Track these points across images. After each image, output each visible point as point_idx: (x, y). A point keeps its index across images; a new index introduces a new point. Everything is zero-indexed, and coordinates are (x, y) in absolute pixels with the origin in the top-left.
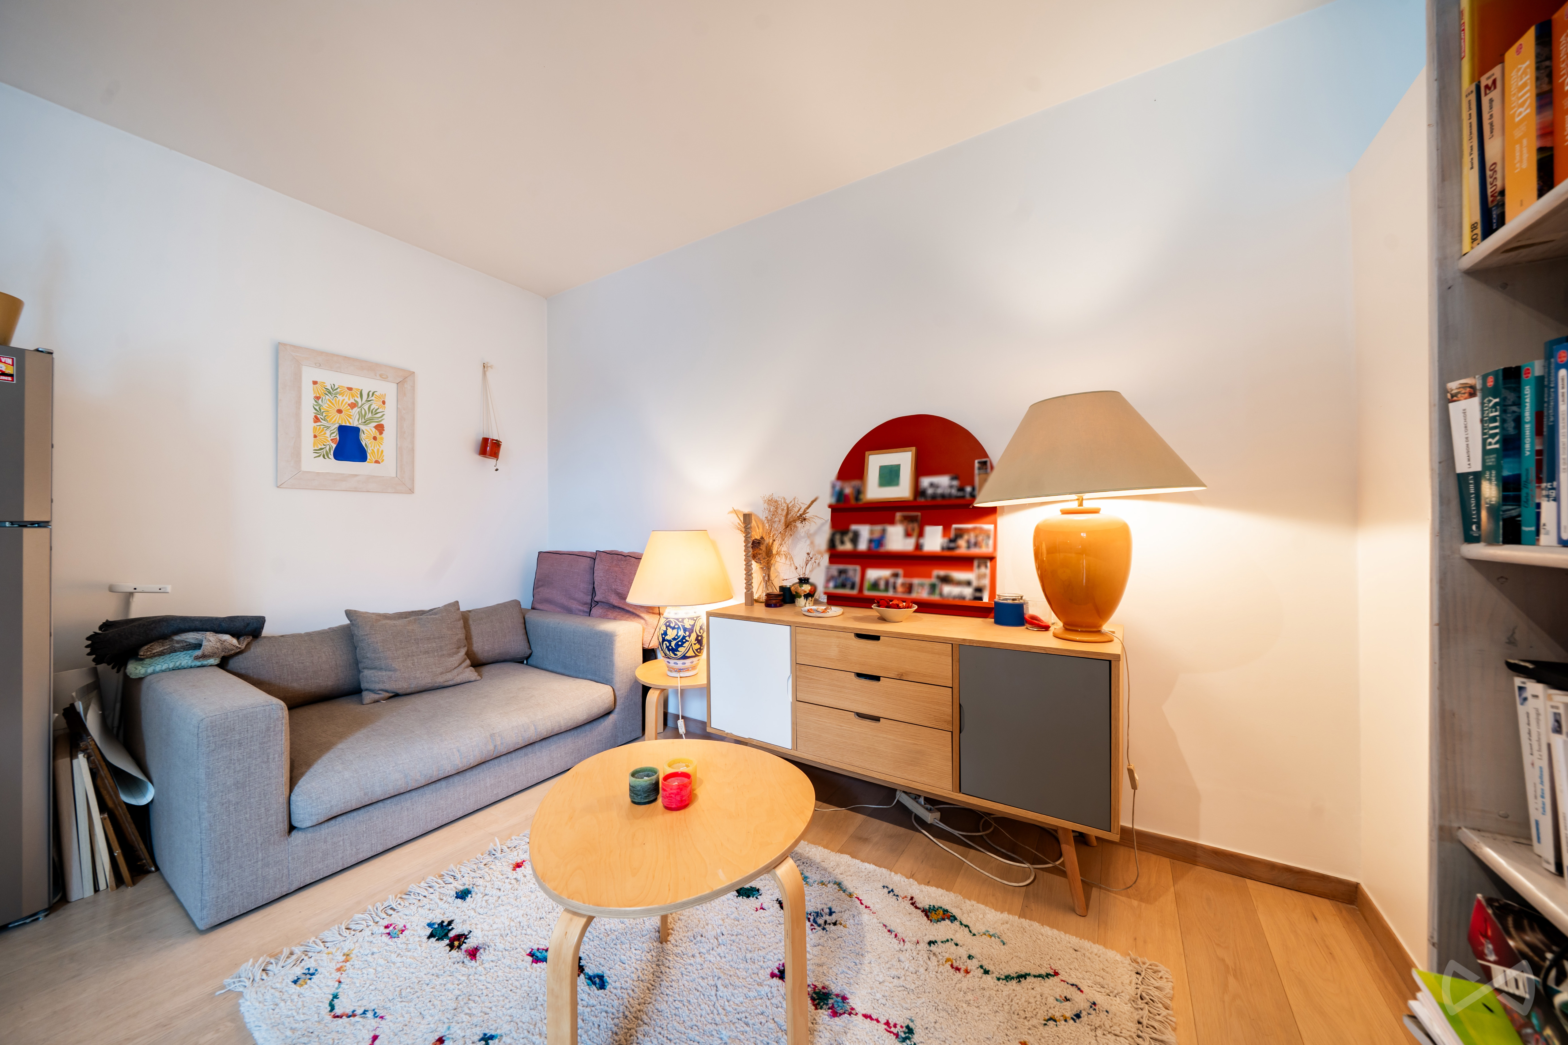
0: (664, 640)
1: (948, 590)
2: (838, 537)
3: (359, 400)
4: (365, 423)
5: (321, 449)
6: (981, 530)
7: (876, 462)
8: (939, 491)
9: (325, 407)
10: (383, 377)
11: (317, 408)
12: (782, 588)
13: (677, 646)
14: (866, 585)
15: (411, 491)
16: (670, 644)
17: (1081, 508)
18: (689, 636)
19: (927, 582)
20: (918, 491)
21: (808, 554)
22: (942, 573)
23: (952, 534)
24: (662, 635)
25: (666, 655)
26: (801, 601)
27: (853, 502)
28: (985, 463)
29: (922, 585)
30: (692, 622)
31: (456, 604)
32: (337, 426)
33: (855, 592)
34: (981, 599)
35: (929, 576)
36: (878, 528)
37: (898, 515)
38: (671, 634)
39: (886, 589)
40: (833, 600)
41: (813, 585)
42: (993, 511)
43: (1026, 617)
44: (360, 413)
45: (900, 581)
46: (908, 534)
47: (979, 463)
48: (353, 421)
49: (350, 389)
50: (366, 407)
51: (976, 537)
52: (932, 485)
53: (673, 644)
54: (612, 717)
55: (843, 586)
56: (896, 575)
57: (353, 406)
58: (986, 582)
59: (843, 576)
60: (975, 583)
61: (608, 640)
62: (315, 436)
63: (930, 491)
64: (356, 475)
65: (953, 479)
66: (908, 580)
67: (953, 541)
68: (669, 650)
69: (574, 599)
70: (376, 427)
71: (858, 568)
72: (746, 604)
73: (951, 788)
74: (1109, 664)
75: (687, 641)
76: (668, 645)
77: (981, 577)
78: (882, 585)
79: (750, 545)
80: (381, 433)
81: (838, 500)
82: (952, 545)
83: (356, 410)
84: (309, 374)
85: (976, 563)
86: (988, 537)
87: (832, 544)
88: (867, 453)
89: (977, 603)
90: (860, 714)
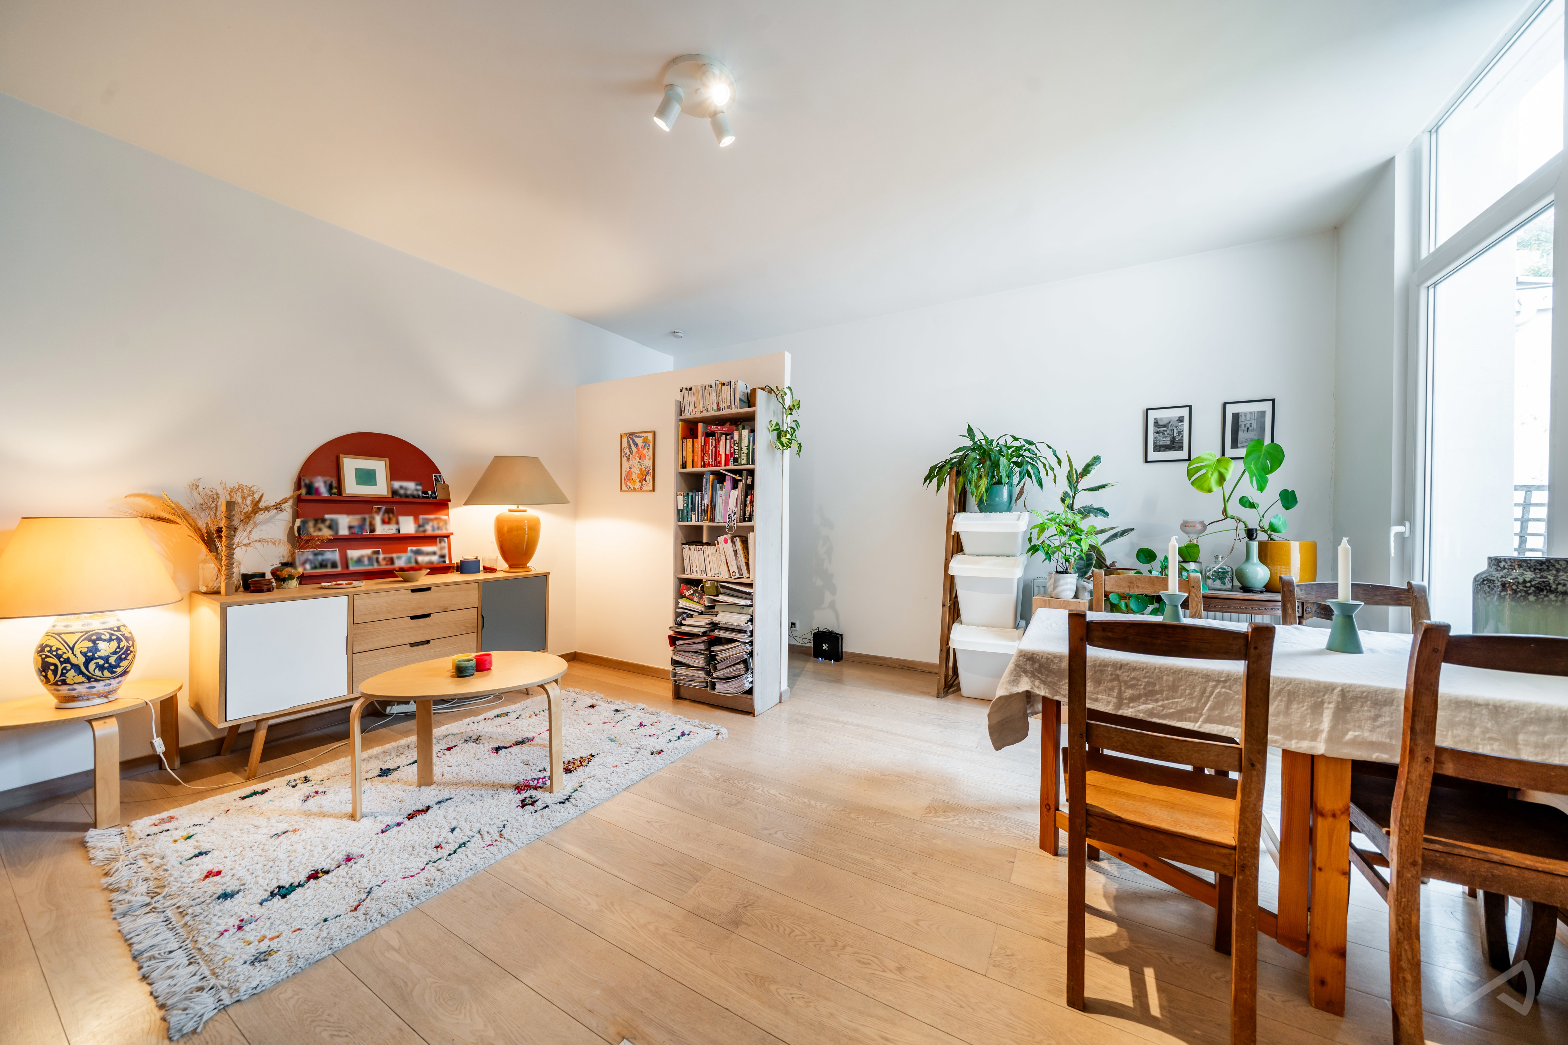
1: (421, 559)
6: (440, 519)
7: (351, 462)
8: (409, 492)
14: (349, 563)
17: (518, 509)
19: (405, 555)
20: (393, 491)
22: (416, 548)
23: (421, 522)
27: (327, 496)
28: (440, 477)
29: (400, 558)
33: (340, 569)
34: (445, 562)
35: (406, 551)
36: (359, 517)
39: (371, 564)
40: (308, 579)
45: (382, 556)
47: (435, 475)
51: (438, 523)
52: (401, 487)
55: (324, 566)
56: (378, 553)
58: (446, 551)
59: (319, 558)
60: (439, 553)
63: (402, 492)
65: (418, 484)
66: (388, 555)
67: (422, 526)
71: (336, 550)
77: (442, 549)
78: (366, 561)
81: (308, 493)
82: (421, 529)
85: (438, 541)
86: (445, 523)
89: (443, 565)
90: (413, 645)
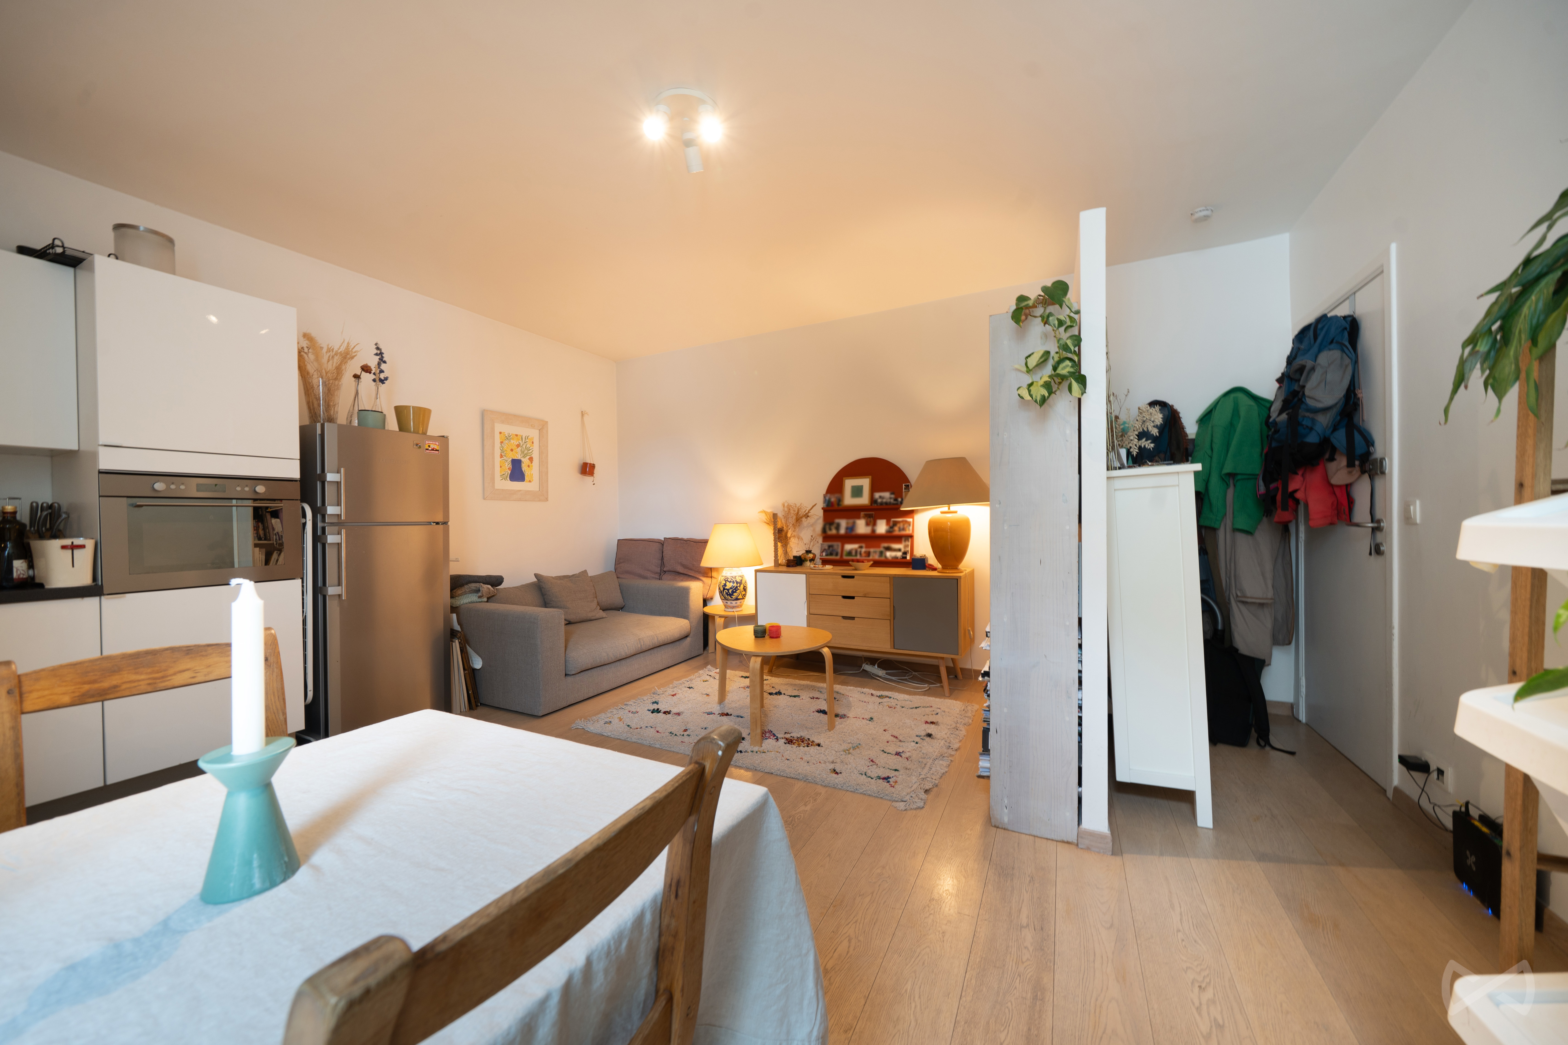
0: (724, 589)
1: (889, 554)
2: (827, 527)
3: (521, 442)
4: (524, 457)
5: (504, 474)
6: (906, 522)
7: (849, 483)
8: (884, 500)
9: (505, 448)
10: (533, 427)
11: (501, 449)
12: (795, 557)
13: (733, 592)
14: (845, 553)
15: (547, 500)
16: (728, 592)
17: (949, 511)
18: (740, 586)
19: (878, 550)
20: (873, 501)
21: (812, 536)
22: (886, 545)
23: (891, 524)
24: (723, 586)
25: (725, 598)
26: (808, 563)
27: (836, 507)
28: (908, 485)
29: (875, 552)
30: (741, 579)
31: (585, 571)
32: (511, 459)
33: (838, 557)
34: (906, 558)
35: (879, 547)
36: (851, 521)
37: (862, 514)
38: (729, 585)
39: (856, 555)
40: (825, 562)
41: (814, 554)
42: (912, 512)
43: (927, 565)
44: (521, 450)
45: (863, 550)
46: (867, 524)
47: (905, 485)
48: (518, 457)
49: (517, 435)
50: (524, 447)
51: (904, 525)
52: (880, 497)
53: (730, 591)
54: (688, 639)
55: (831, 554)
56: (861, 547)
57: (518, 446)
58: (909, 549)
59: (831, 549)
60: (903, 550)
61: (686, 591)
62: (501, 467)
63: (879, 500)
64: (520, 491)
65: (892, 494)
66: (868, 550)
67: (892, 527)
68: (728, 595)
69: (649, 570)
70: (529, 459)
71: (840, 544)
72: (775, 566)
73: (890, 647)
74: (957, 580)
75: (738, 589)
76: (727, 592)
77: (906, 546)
78: (854, 553)
79: (777, 531)
80: (532, 463)
81: (827, 505)
82: (891, 530)
83: (520, 448)
84: (499, 427)
85: (903, 539)
86: (910, 525)
87: (824, 530)
88: (844, 478)
89: (904, 560)
90: (844, 618)
